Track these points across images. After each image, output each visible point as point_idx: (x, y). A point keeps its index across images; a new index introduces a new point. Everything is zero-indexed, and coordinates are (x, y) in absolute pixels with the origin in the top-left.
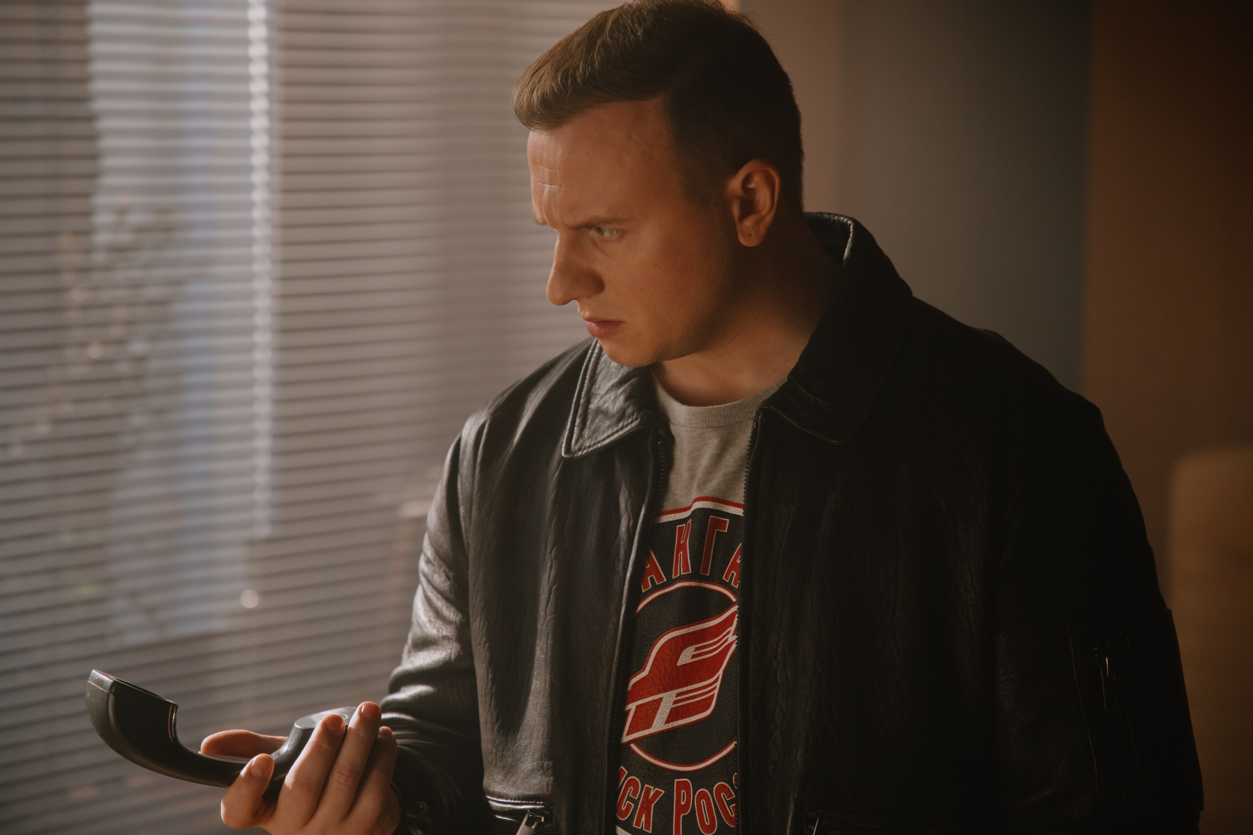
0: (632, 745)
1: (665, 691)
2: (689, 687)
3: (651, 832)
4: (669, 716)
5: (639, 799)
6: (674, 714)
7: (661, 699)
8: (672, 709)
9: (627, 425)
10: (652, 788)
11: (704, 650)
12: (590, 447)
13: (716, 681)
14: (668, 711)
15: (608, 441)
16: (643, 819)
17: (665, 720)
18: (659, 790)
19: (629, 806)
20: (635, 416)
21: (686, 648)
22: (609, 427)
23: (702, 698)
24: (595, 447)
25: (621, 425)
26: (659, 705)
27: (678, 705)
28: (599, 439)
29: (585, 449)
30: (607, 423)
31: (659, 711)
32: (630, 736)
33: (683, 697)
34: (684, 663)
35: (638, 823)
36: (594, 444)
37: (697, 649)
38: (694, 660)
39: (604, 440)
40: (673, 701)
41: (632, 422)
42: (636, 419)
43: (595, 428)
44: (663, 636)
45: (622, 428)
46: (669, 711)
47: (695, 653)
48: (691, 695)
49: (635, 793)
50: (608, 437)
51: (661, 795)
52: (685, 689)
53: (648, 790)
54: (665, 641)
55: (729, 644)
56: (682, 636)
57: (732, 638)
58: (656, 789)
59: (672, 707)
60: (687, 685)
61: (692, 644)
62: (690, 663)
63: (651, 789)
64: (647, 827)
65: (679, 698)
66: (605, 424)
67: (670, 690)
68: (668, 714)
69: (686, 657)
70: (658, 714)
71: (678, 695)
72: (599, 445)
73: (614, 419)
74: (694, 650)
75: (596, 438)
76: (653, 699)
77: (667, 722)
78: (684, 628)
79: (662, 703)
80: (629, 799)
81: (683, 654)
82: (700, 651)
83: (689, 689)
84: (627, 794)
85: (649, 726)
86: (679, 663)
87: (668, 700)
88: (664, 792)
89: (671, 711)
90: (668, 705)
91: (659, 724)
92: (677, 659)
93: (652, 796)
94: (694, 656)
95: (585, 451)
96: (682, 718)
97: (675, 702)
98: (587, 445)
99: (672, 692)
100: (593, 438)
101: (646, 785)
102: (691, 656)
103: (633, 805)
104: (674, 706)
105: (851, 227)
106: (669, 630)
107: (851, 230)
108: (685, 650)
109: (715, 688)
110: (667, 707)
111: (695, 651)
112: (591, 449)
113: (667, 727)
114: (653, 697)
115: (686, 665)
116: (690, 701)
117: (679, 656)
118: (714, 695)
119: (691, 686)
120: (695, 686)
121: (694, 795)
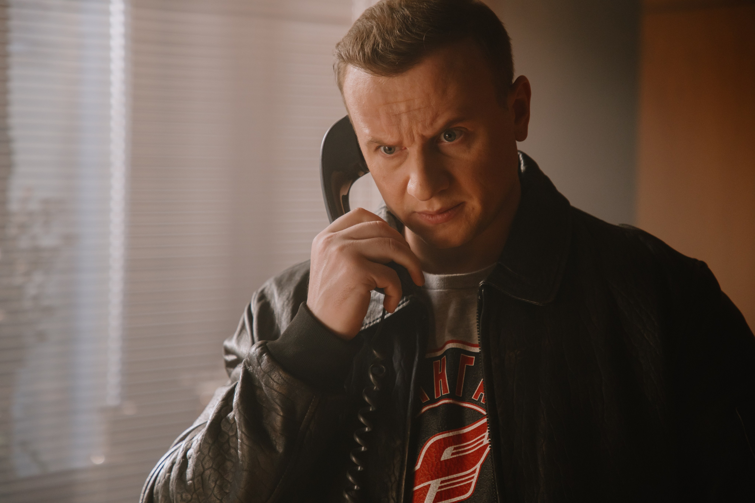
1: (432, 479)
2: (450, 476)
4: (435, 498)
6: (440, 497)
7: (429, 485)
8: (438, 492)
11: (460, 450)
12: (370, 323)
13: (474, 472)
14: (435, 494)
17: (433, 501)
20: (405, 299)
21: (447, 447)
23: (460, 485)
24: (375, 323)
26: (428, 489)
27: (442, 489)
28: (376, 318)
29: (366, 324)
31: (428, 494)
33: (445, 484)
34: (446, 459)
36: (374, 321)
37: (455, 449)
40: (438, 487)
41: (403, 303)
42: (406, 300)
43: (371, 311)
44: (430, 440)
47: (454, 451)
48: (452, 482)
52: (447, 478)
54: (432, 443)
55: (485, 445)
56: (444, 439)
57: (486, 441)
59: (438, 491)
60: (448, 475)
61: (450, 445)
62: (451, 459)
65: (443, 484)
66: (378, 307)
67: (436, 479)
68: (434, 496)
69: (447, 454)
71: (442, 482)
72: (377, 321)
74: (453, 449)
75: (374, 317)
76: (424, 485)
78: (446, 433)
79: (430, 488)
81: (445, 452)
82: (458, 450)
83: (450, 478)
86: (442, 459)
87: (435, 486)
89: (437, 494)
90: (435, 489)
92: (441, 456)
94: (453, 454)
95: (367, 327)
96: (445, 500)
97: (440, 488)
98: (368, 322)
99: (437, 480)
100: (372, 317)
102: (451, 453)
104: (439, 490)
106: (434, 435)
108: (447, 449)
109: (473, 478)
110: (434, 491)
112: (372, 324)
114: (424, 484)
115: (448, 460)
116: (451, 487)
117: (442, 454)
118: (472, 482)
119: (452, 476)
120: (455, 476)
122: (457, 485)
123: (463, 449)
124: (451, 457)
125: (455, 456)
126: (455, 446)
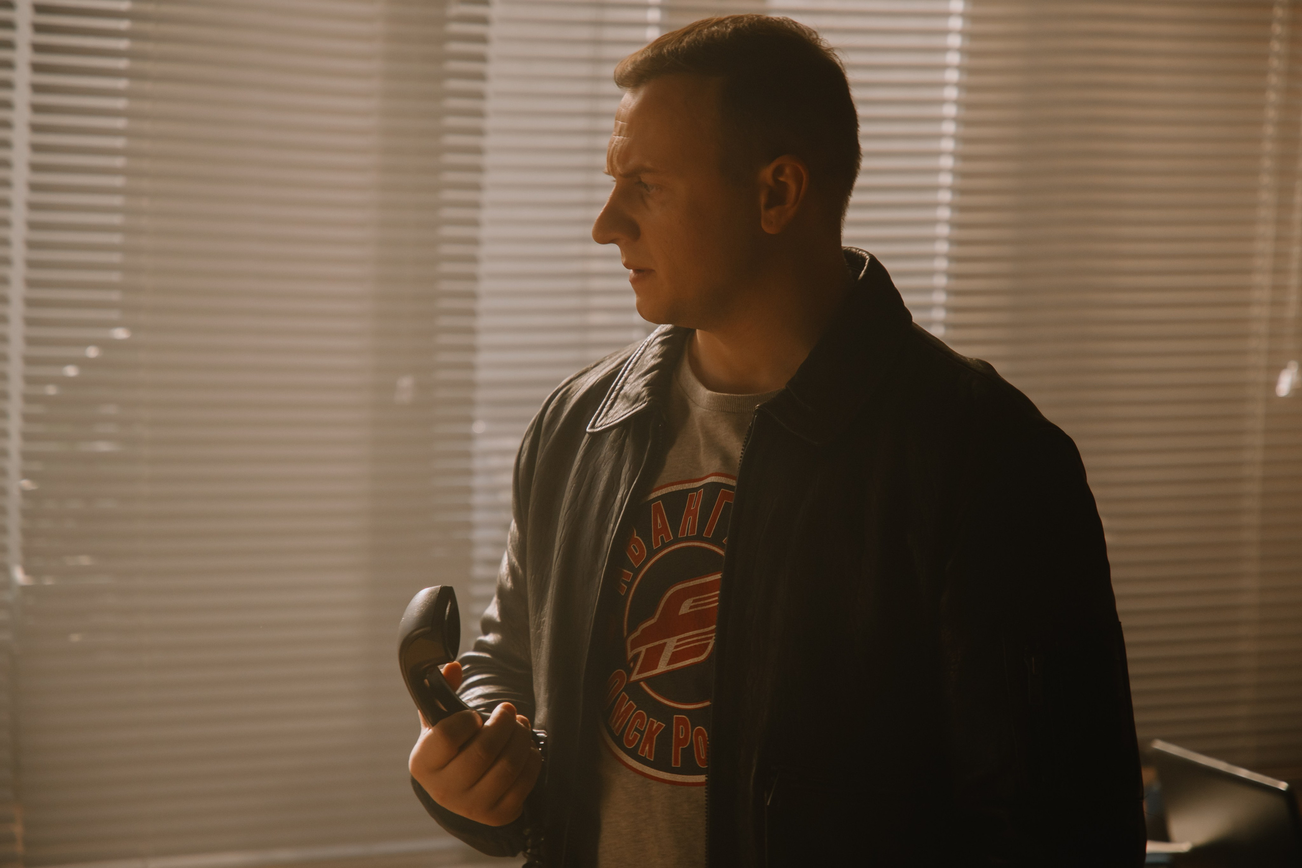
0: (642, 683)
1: (669, 637)
3: (652, 760)
4: (671, 659)
5: (644, 730)
6: (675, 658)
7: (665, 644)
8: (673, 652)
10: (656, 721)
11: (699, 603)
13: (712, 631)
16: (647, 748)
17: (667, 662)
18: (660, 723)
19: (636, 736)
21: (687, 600)
23: (698, 644)
26: (663, 649)
27: (678, 649)
28: (615, 418)
31: (664, 654)
32: (640, 675)
33: (681, 643)
34: (684, 613)
35: (642, 752)
37: (694, 601)
38: (693, 610)
39: (618, 419)
40: (674, 646)
44: (671, 589)
45: (633, 410)
46: (670, 655)
47: (692, 605)
48: (689, 641)
49: (641, 725)
50: (622, 416)
51: (662, 728)
52: (683, 637)
53: (652, 723)
54: (673, 592)
56: (684, 589)
58: (659, 723)
60: (685, 633)
61: (691, 597)
62: (690, 613)
63: (654, 722)
64: (650, 756)
65: (678, 644)
68: (669, 657)
69: (685, 608)
70: (663, 657)
71: (679, 640)
72: (613, 423)
74: (691, 602)
76: (660, 644)
77: (669, 664)
79: (665, 648)
80: (636, 730)
81: (684, 604)
82: (697, 603)
83: (686, 636)
84: (635, 725)
85: (655, 667)
86: (681, 613)
87: (671, 644)
88: (664, 725)
89: (673, 655)
90: (671, 649)
91: (663, 667)
92: (680, 610)
93: (655, 729)
94: (691, 607)
96: (679, 662)
97: (676, 647)
99: (674, 637)
101: (651, 719)
102: (689, 608)
103: (639, 735)
104: (675, 650)
105: (867, 261)
106: (674, 584)
107: (866, 264)
108: (686, 602)
109: (711, 638)
110: (669, 652)
111: (693, 602)
113: (668, 669)
114: (659, 641)
115: (687, 614)
116: (687, 647)
117: (681, 606)
118: (709, 643)
119: (688, 633)
120: (692, 635)
121: (692, 731)
122: (695, 645)
123: (702, 602)
124: (689, 611)
126: (695, 598)
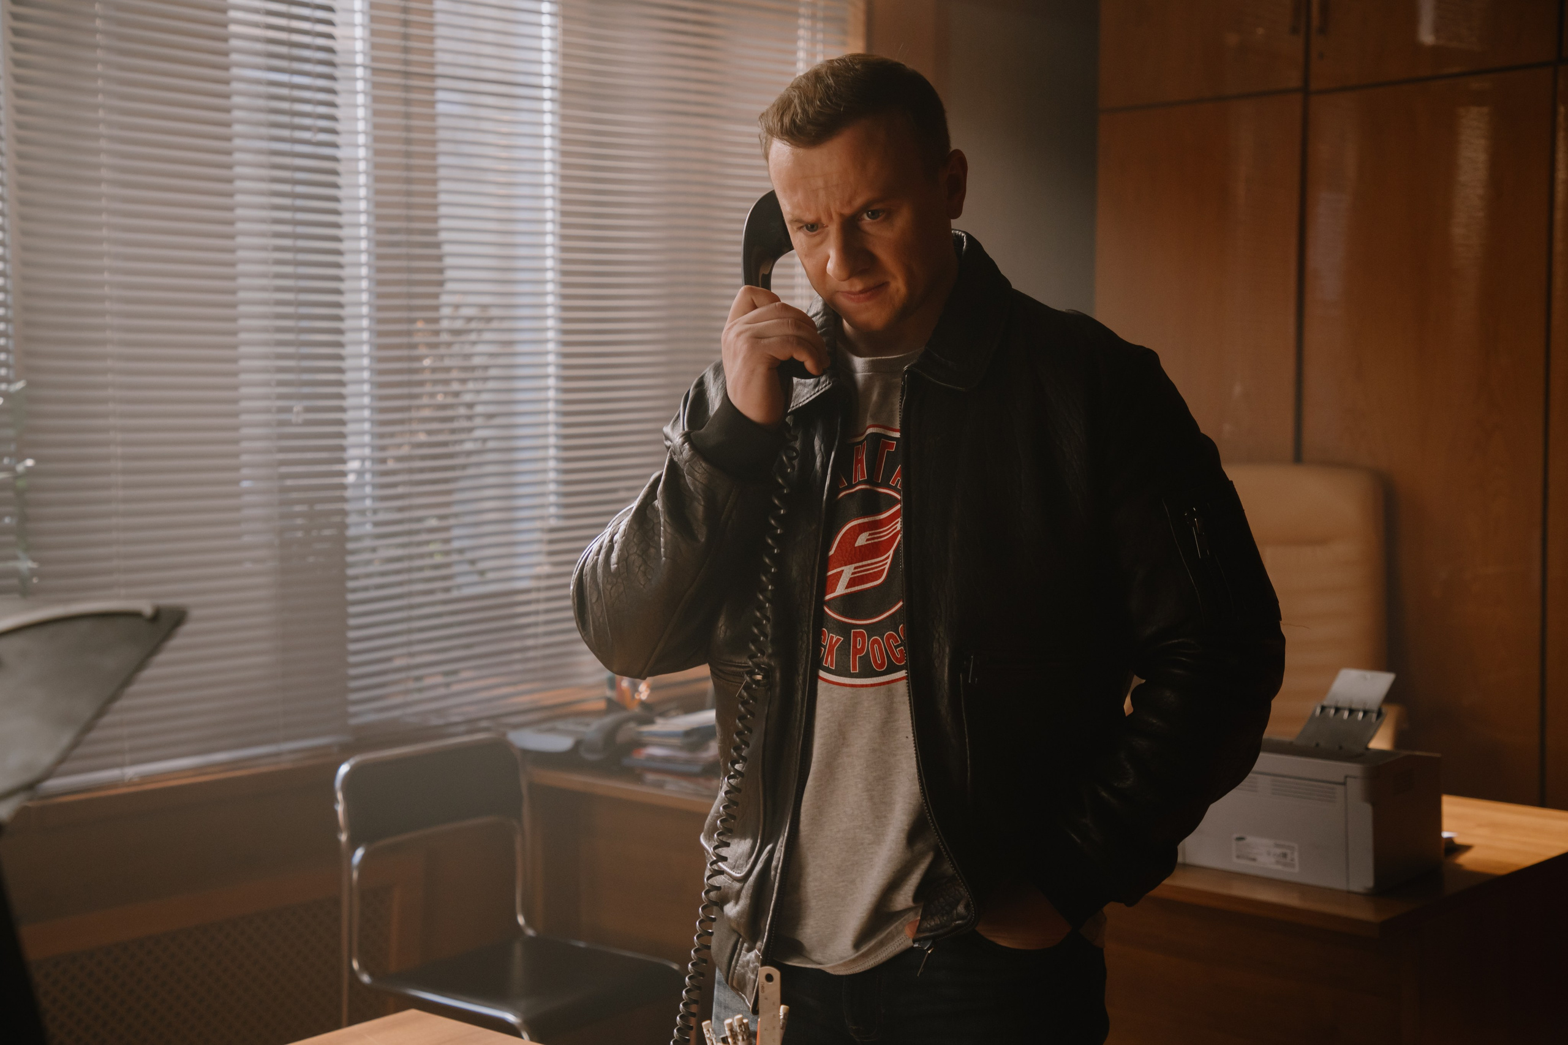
0: (823, 606)
1: (846, 565)
2: (865, 562)
4: (848, 583)
5: (826, 645)
6: (852, 582)
7: (843, 571)
8: (851, 578)
9: (822, 389)
11: (876, 536)
13: (888, 556)
14: (847, 580)
15: (807, 401)
17: (844, 586)
21: (862, 533)
22: (807, 393)
23: (874, 571)
25: (817, 390)
26: (841, 575)
27: (856, 575)
30: (806, 390)
31: (841, 579)
33: (859, 570)
34: (860, 544)
37: (870, 535)
38: (868, 542)
39: (804, 401)
40: (851, 572)
41: (826, 386)
44: (847, 524)
45: (818, 391)
47: (869, 537)
48: (865, 568)
50: (807, 399)
51: (841, 641)
52: (860, 564)
54: (848, 528)
55: (897, 532)
56: (859, 524)
58: (839, 636)
60: (862, 561)
61: (867, 531)
62: (866, 545)
63: (834, 637)
64: (832, 665)
65: (856, 570)
67: (850, 564)
69: (862, 540)
70: (840, 582)
71: (855, 568)
72: (801, 405)
73: (812, 386)
74: (868, 535)
76: (837, 571)
77: (847, 588)
78: (863, 518)
79: (844, 575)
81: (859, 538)
82: (873, 536)
83: (863, 564)
85: (833, 591)
86: (857, 545)
87: (848, 571)
88: (843, 639)
89: (849, 580)
90: (847, 575)
91: (841, 589)
93: (834, 643)
94: (867, 540)
96: (858, 585)
97: (853, 574)
99: (851, 566)
101: (831, 635)
104: (852, 576)
105: (964, 238)
106: (853, 519)
107: (965, 240)
108: (861, 535)
109: (886, 564)
110: (846, 577)
113: (847, 592)
114: (837, 569)
115: (862, 546)
116: (865, 573)
117: (857, 540)
118: (885, 568)
120: (869, 562)
121: (868, 641)
122: (871, 571)
123: (878, 535)
124: (866, 543)
125: (870, 542)
126: (870, 532)
